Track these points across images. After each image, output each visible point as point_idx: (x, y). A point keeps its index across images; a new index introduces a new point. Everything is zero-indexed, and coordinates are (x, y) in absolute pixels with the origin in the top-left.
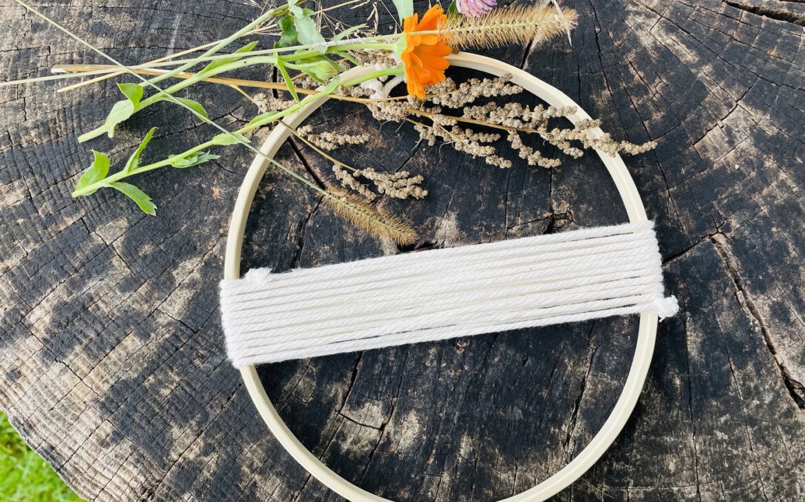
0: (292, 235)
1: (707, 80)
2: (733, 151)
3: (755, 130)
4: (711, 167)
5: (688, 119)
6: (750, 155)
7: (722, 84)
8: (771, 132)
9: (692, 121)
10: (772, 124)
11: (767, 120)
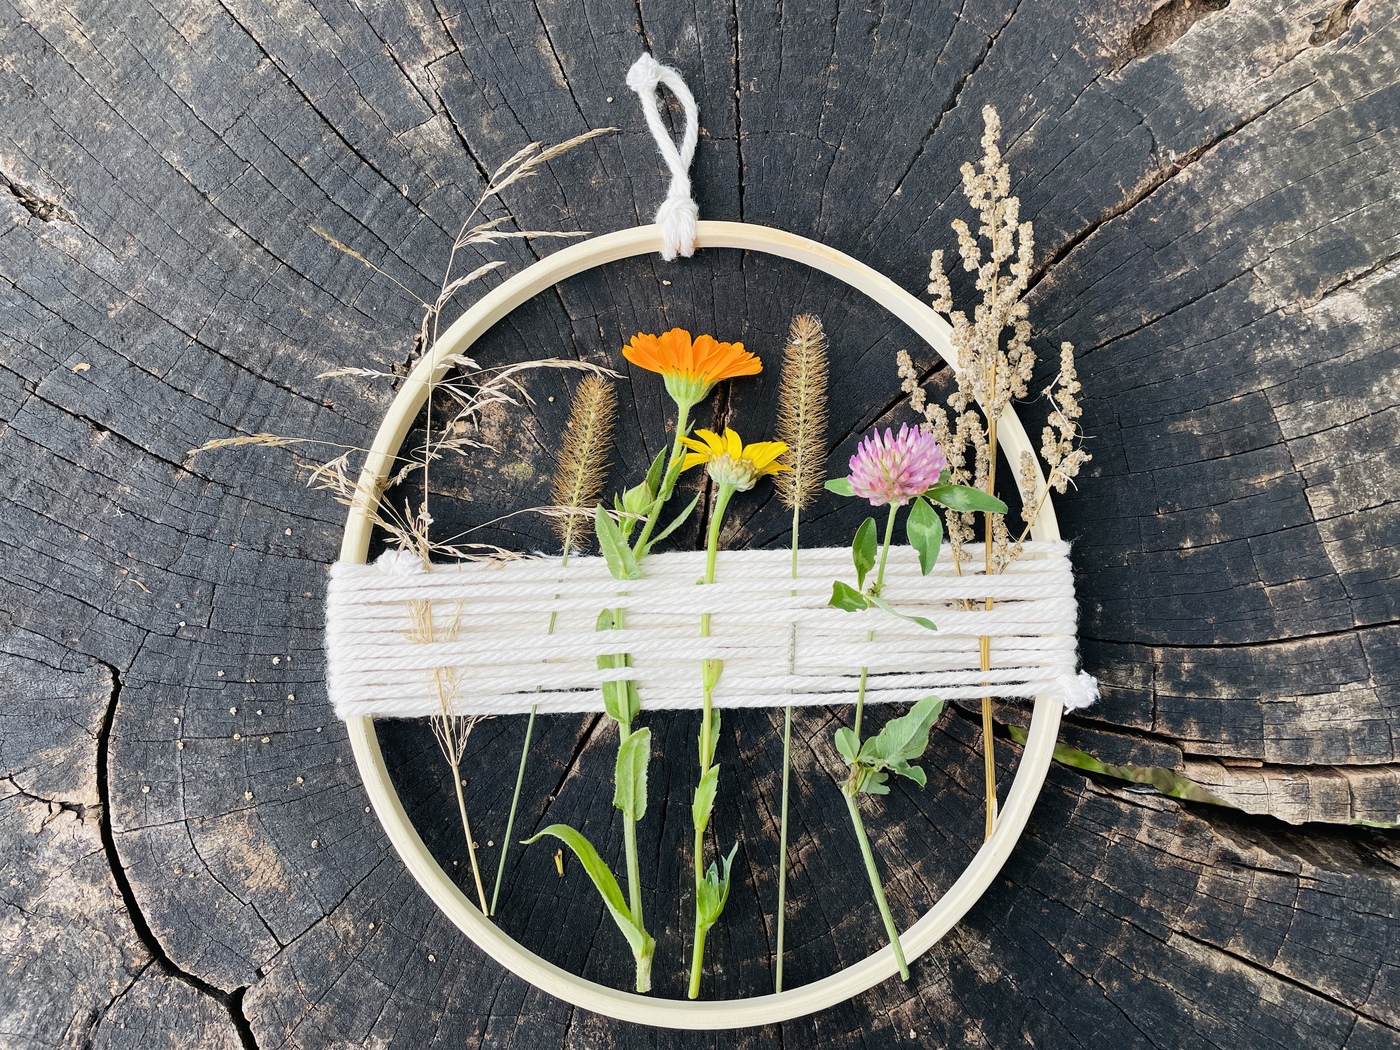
0: (75, 1032)
1: (892, 854)
2: (913, 1000)
3: (959, 967)
4: (868, 1027)
5: (843, 925)
6: (942, 1013)
7: (917, 866)
8: (986, 975)
9: (851, 928)
10: (991, 960)
11: (984, 950)
